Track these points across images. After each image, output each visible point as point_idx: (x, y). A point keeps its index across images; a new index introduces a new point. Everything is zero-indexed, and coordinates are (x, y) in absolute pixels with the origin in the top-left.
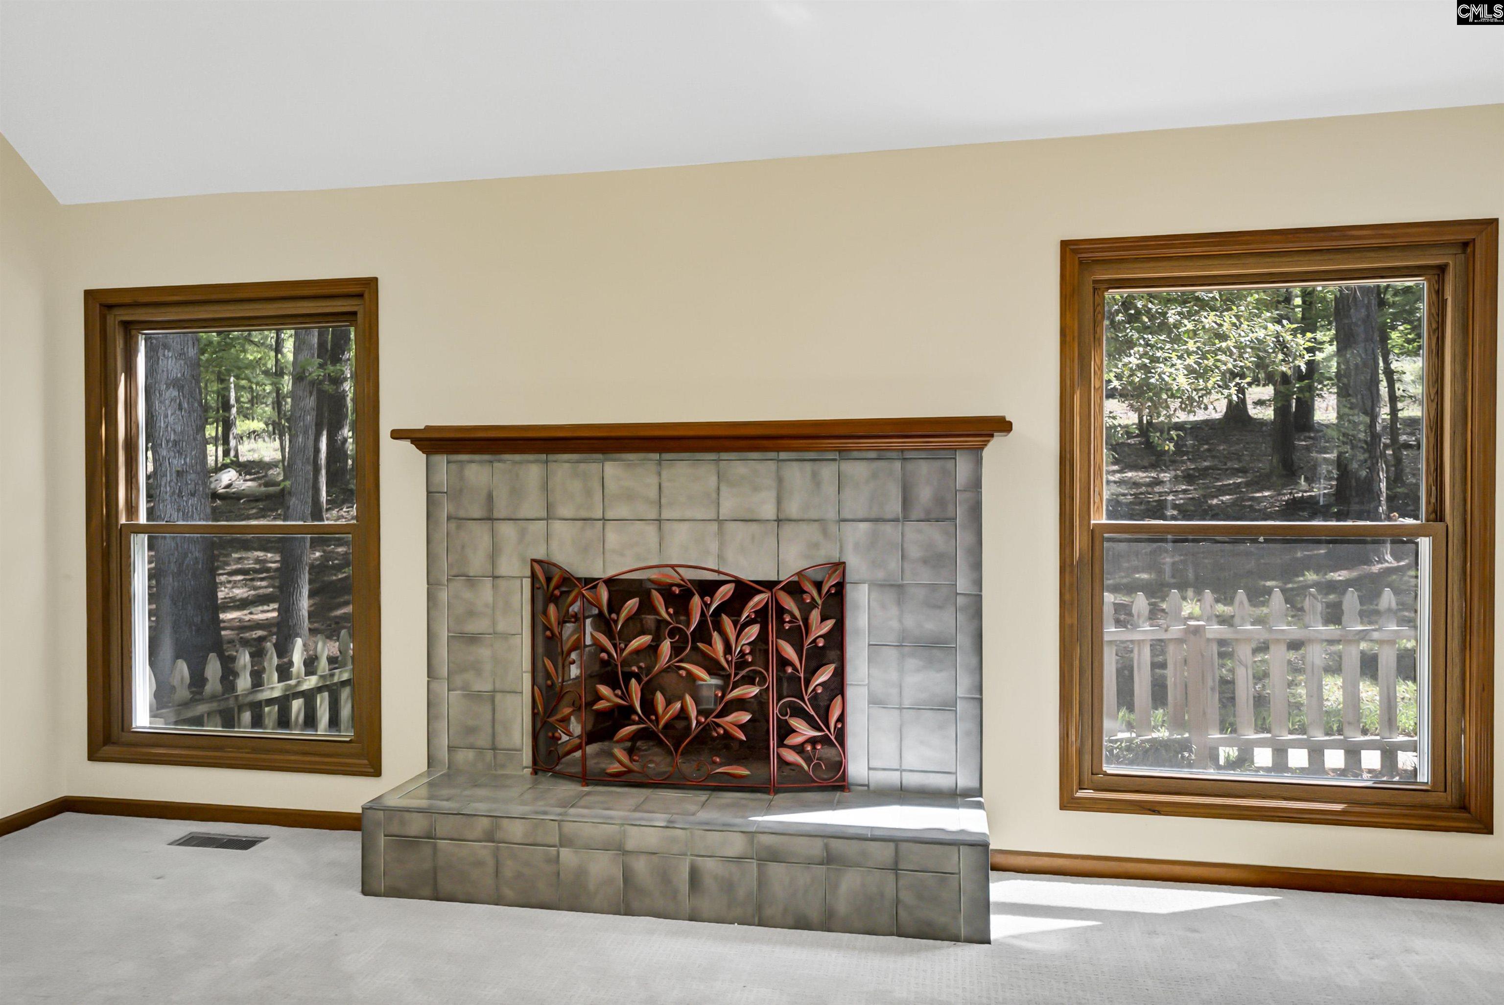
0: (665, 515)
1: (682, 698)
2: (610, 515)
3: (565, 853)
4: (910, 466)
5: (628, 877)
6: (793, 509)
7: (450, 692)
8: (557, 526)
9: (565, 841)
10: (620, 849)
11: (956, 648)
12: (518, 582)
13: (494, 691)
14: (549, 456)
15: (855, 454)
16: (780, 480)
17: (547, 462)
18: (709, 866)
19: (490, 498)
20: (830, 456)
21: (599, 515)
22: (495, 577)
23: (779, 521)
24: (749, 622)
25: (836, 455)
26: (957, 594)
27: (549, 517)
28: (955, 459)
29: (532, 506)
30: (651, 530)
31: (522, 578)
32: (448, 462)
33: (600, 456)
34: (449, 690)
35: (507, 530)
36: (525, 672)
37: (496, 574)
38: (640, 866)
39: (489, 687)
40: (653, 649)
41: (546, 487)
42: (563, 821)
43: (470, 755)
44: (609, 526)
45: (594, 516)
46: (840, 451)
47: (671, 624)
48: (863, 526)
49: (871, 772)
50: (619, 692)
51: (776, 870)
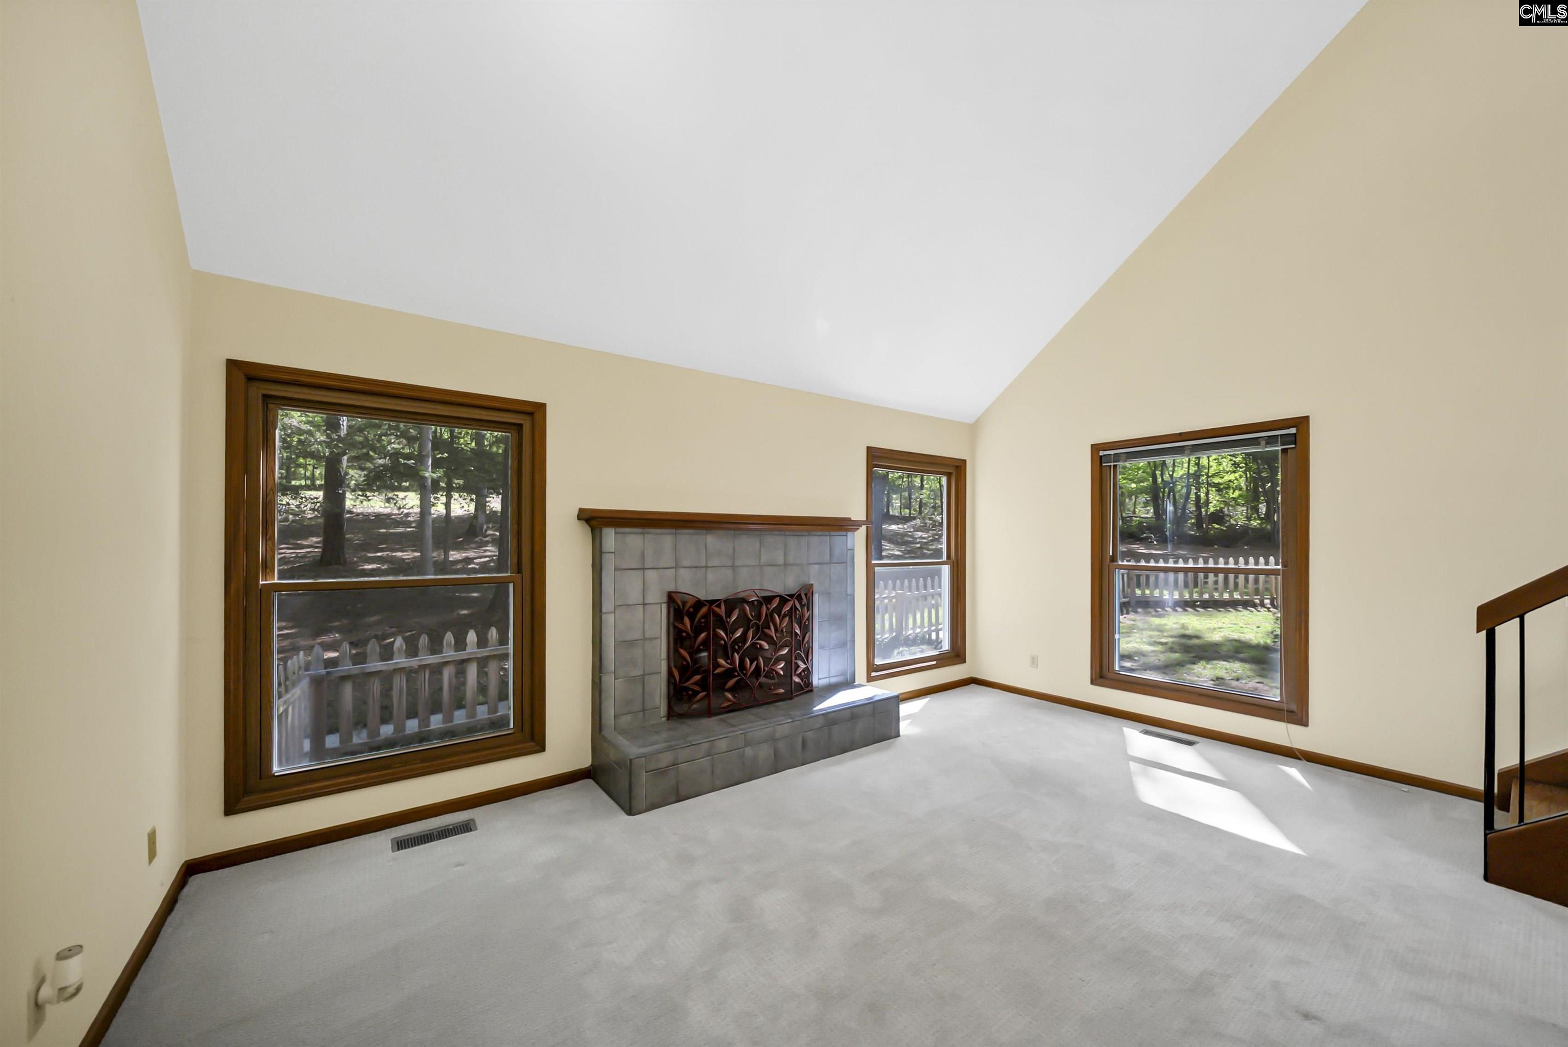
0: (737, 564)
1: (757, 659)
2: (710, 564)
3: (749, 751)
4: (833, 538)
5: (776, 754)
6: (791, 559)
7: (616, 681)
8: (682, 571)
9: (748, 744)
10: (772, 739)
11: (847, 619)
12: (659, 606)
13: (644, 675)
14: (677, 531)
15: (813, 533)
16: (785, 545)
17: (676, 534)
18: (810, 734)
19: (643, 556)
20: (805, 534)
21: (704, 564)
22: (644, 604)
23: (785, 565)
24: (785, 615)
25: (806, 533)
26: (847, 595)
27: (677, 567)
28: (847, 536)
29: (667, 559)
30: (729, 572)
31: (661, 604)
32: (615, 533)
33: (705, 531)
34: (615, 679)
35: (651, 575)
36: (663, 660)
37: (645, 602)
38: (781, 745)
39: (640, 672)
40: (744, 637)
41: (675, 549)
42: (746, 733)
43: (628, 718)
44: (709, 570)
45: (701, 565)
46: (808, 531)
47: (752, 621)
48: (816, 566)
49: (819, 681)
50: (729, 661)
51: (835, 729)
